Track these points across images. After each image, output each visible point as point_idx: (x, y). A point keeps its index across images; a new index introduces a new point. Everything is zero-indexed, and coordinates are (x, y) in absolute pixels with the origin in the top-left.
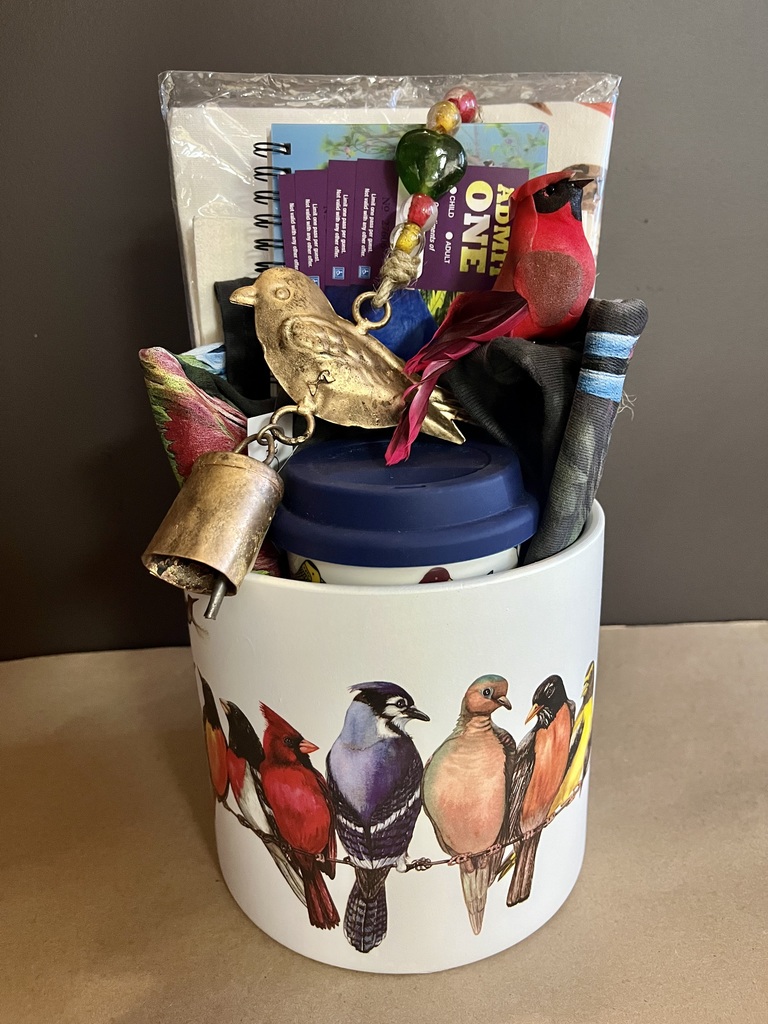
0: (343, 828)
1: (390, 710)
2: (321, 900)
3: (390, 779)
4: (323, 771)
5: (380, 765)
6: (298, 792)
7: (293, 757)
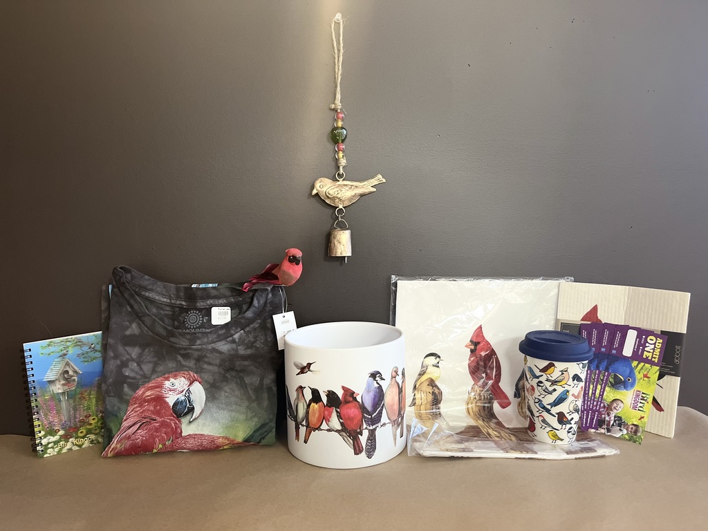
0: (365, 417)
1: (377, 379)
2: (358, 445)
3: (377, 399)
4: (360, 402)
5: (375, 395)
6: (353, 410)
7: (351, 399)
